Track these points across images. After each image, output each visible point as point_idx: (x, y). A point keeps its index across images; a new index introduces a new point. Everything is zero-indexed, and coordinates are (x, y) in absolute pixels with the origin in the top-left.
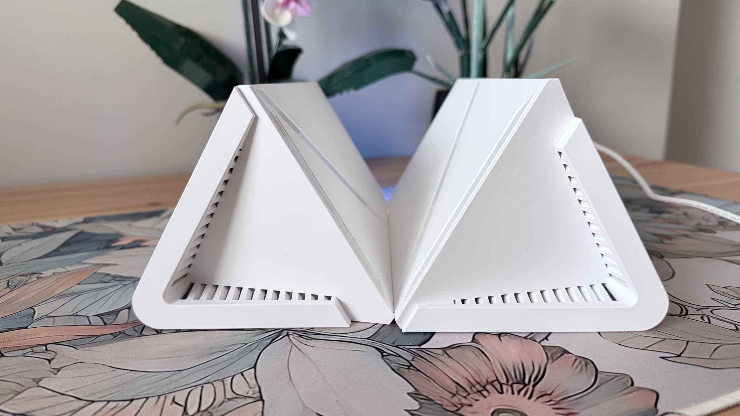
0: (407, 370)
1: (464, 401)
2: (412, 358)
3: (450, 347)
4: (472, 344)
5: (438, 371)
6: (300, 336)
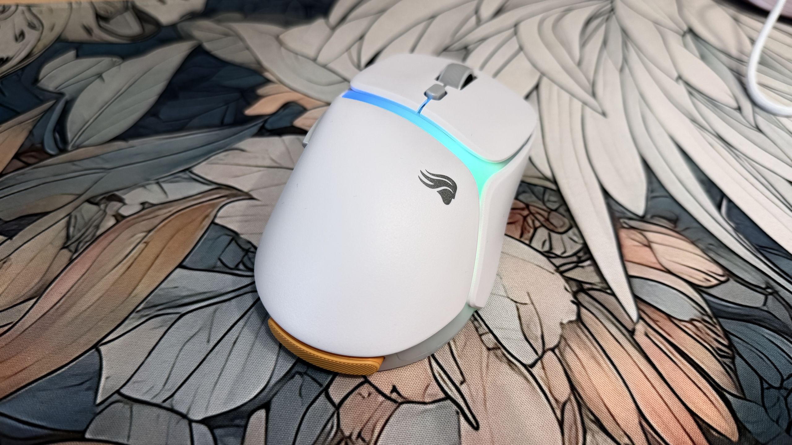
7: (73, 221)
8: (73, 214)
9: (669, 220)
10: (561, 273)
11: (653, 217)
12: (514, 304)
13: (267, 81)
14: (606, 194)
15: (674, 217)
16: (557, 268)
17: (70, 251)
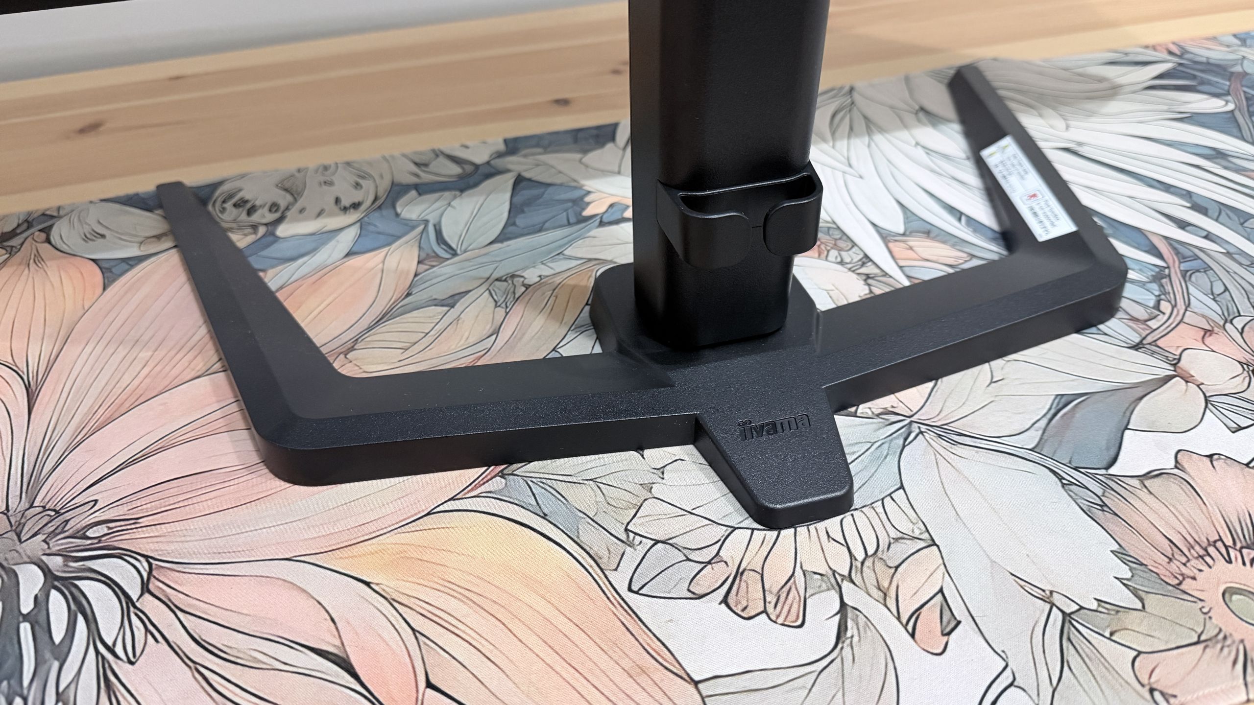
0: (1100, 512)
1: (1184, 570)
2: (1102, 491)
3: (1148, 475)
4: (1176, 471)
5: (1141, 517)
6: (939, 436)
7: (493, 292)
8: (490, 288)
9: (924, 233)
10: (853, 271)
11: (911, 232)
12: (825, 292)
13: (589, 193)
14: (874, 225)
15: (927, 231)
16: (850, 269)
17: (502, 308)
